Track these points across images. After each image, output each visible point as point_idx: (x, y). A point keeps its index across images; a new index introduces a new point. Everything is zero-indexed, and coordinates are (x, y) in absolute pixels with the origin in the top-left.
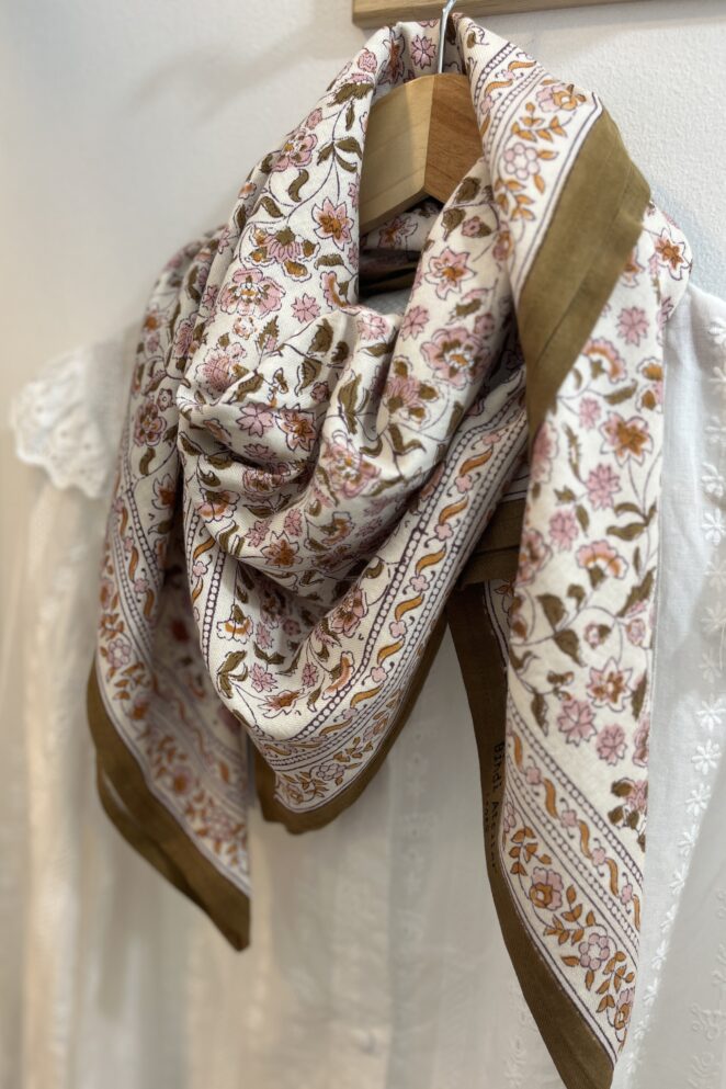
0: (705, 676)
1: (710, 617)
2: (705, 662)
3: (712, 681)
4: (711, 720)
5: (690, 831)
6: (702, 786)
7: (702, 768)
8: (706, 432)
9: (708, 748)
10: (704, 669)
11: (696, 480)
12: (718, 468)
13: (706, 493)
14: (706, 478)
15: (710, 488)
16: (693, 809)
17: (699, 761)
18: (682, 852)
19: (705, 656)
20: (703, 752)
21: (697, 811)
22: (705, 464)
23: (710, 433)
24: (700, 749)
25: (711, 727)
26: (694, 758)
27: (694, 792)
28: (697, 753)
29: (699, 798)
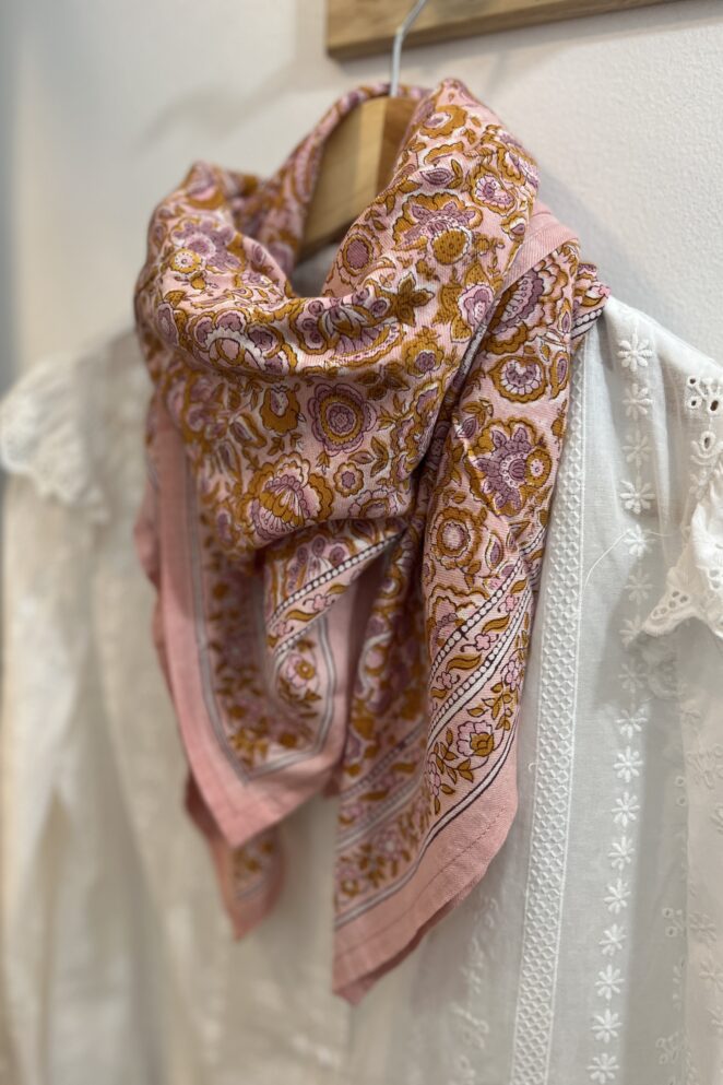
0: (624, 686)
1: (629, 629)
2: (624, 672)
3: (633, 691)
4: (630, 728)
5: (620, 843)
6: (626, 795)
7: (624, 776)
8: (623, 451)
9: (628, 755)
10: (624, 680)
11: (615, 498)
12: (634, 484)
13: (626, 510)
14: (625, 495)
15: (629, 505)
16: (621, 819)
17: (620, 769)
18: (613, 864)
19: (625, 667)
20: (624, 759)
21: (625, 822)
22: (624, 482)
23: (626, 453)
24: (621, 756)
25: (630, 734)
26: (616, 766)
27: (619, 801)
28: (619, 760)
29: (626, 808)
